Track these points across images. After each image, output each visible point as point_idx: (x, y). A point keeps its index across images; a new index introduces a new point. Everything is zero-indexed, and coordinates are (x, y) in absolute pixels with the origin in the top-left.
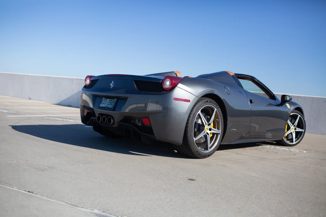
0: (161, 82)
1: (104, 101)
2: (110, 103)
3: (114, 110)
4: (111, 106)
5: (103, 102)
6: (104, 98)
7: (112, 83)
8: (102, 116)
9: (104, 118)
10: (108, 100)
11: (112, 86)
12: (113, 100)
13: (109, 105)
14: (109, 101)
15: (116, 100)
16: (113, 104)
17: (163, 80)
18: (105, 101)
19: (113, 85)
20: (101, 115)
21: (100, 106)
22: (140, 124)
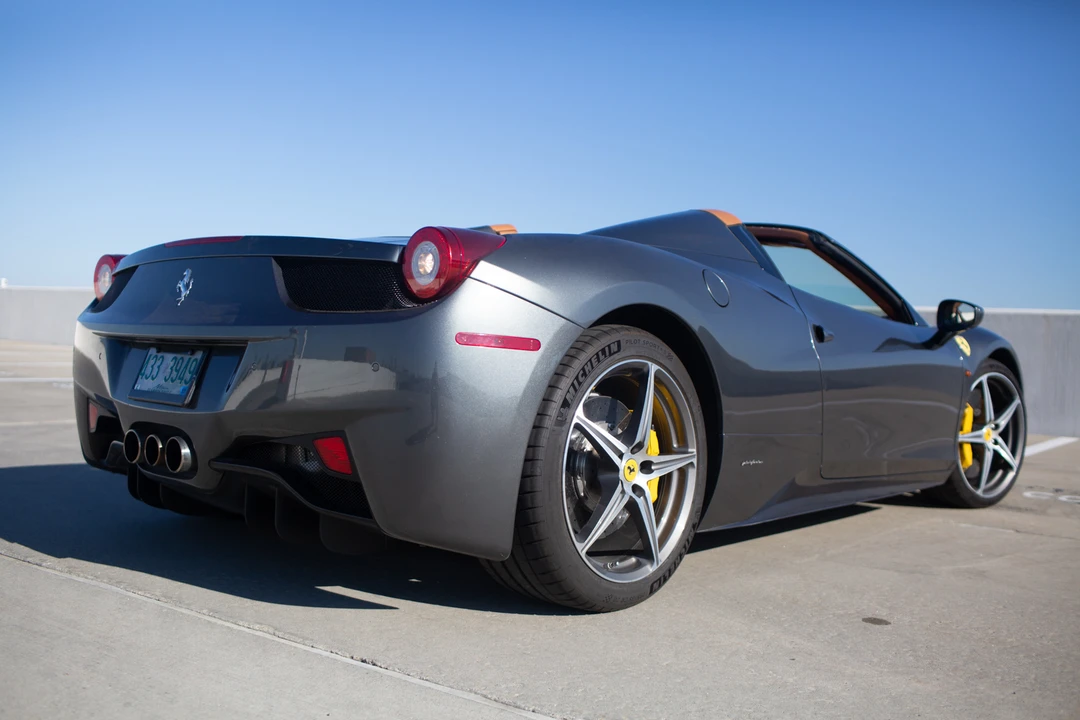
0: (396, 259)
1: (152, 362)
2: (175, 373)
3: (192, 405)
4: (177, 389)
5: (148, 370)
6: (153, 351)
7: (186, 280)
8: (143, 436)
9: (153, 443)
10: (169, 357)
11: (185, 293)
12: (187, 357)
13: (173, 381)
14: (172, 364)
15: (199, 355)
16: (188, 376)
17: (404, 248)
18: (158, 363)
19: (187, 286)
20: (142, 427)
21: (138, 387)
22: (312, 466)
